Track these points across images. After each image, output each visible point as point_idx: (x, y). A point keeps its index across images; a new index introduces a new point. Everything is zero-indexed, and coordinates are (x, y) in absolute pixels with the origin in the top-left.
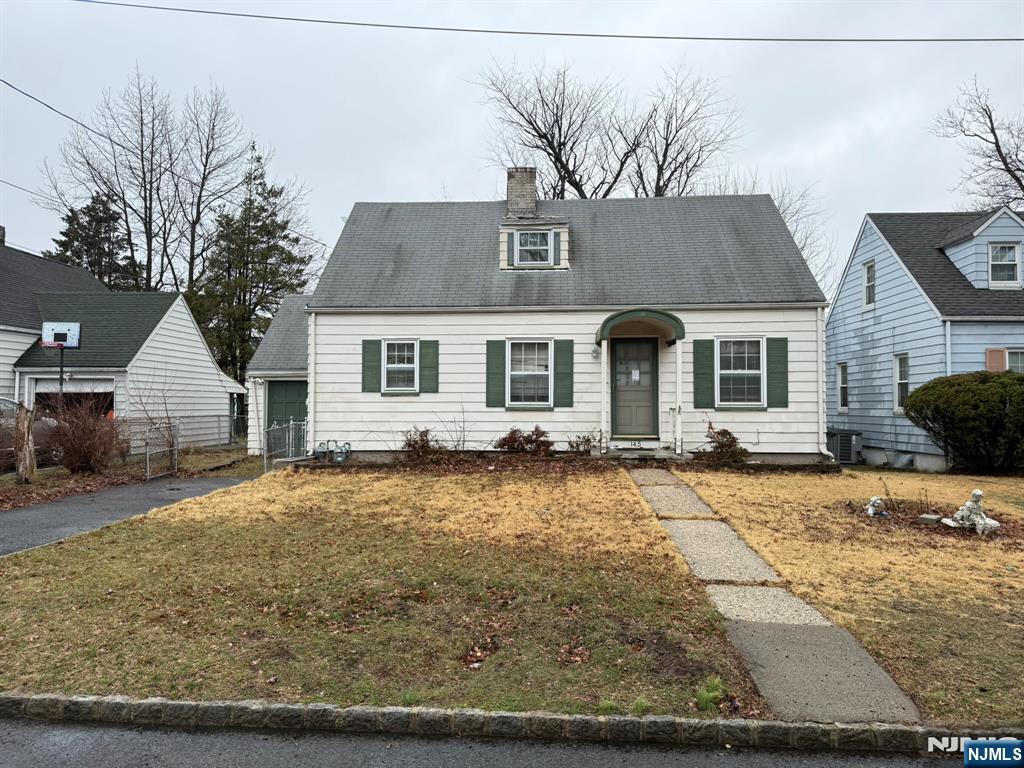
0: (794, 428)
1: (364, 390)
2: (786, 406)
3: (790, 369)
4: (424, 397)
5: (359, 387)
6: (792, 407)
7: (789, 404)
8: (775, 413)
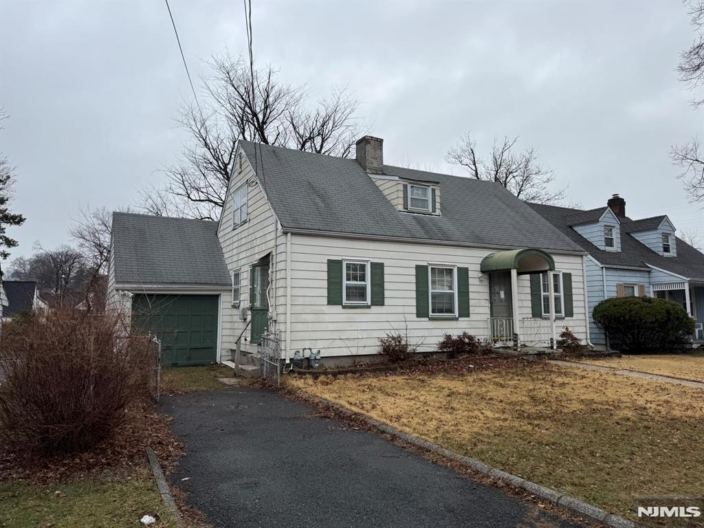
1: (329, 303)
3: (573, 293)
4: (374, 309)
5: (325, 301)
7: (574, 315)
8: (568, 320)
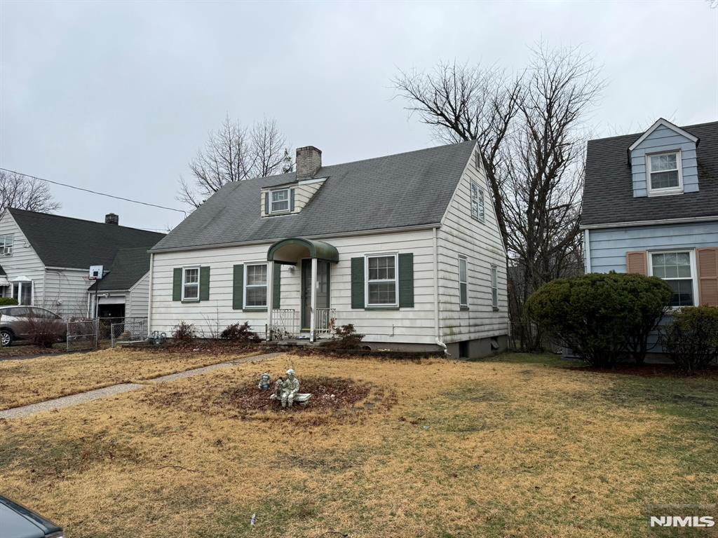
0: (419, 323)
1: (173, 300)
2: (413, 307)
3: (415, 277)
4: (203, 303)
5: (171, 298)
6: (417, 307)
7: (415, 305)
8: (405, 312)
